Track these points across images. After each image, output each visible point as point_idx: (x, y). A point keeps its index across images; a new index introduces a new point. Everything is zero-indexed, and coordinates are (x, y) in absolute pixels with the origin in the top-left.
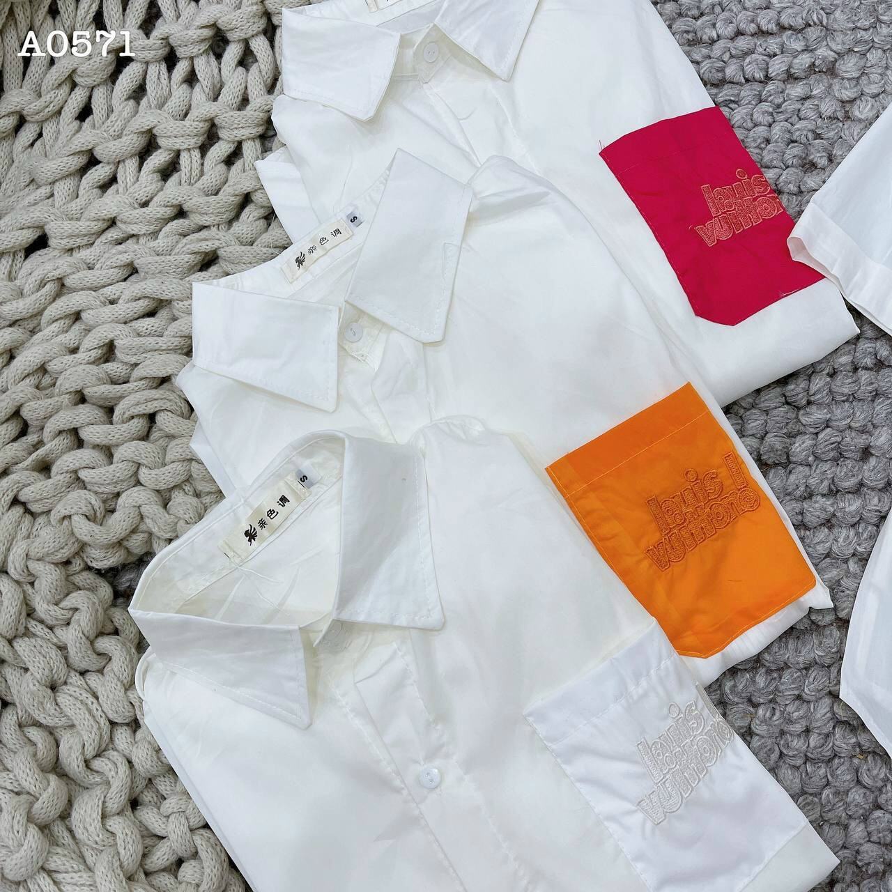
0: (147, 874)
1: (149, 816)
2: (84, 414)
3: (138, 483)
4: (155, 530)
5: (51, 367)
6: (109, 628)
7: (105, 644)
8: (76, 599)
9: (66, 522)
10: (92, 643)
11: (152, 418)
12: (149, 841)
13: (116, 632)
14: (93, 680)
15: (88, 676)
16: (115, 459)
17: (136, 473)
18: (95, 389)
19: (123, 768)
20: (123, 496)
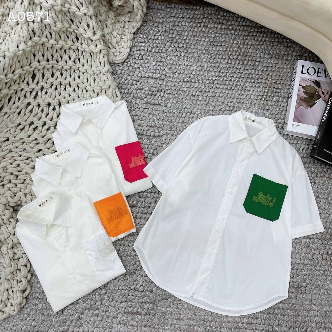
0: (13, 260)
1: (15, 250)
2: (12, 177)
3: (21, 191)
4: (23, 201)
5: (7, 167)
6: (12, 217)
7: (11, 220)
8: (7, 211)
9: (6, 197)
10: (8, 219)
11: (25, 180)
12: (14, 254)
13: (13, 218)
14: (8, 226)
15: (7, 225)
16: (17, 186)
17: (21, 190)
18: (15, 173)
19: (11, 242)
20: (18, 193)
